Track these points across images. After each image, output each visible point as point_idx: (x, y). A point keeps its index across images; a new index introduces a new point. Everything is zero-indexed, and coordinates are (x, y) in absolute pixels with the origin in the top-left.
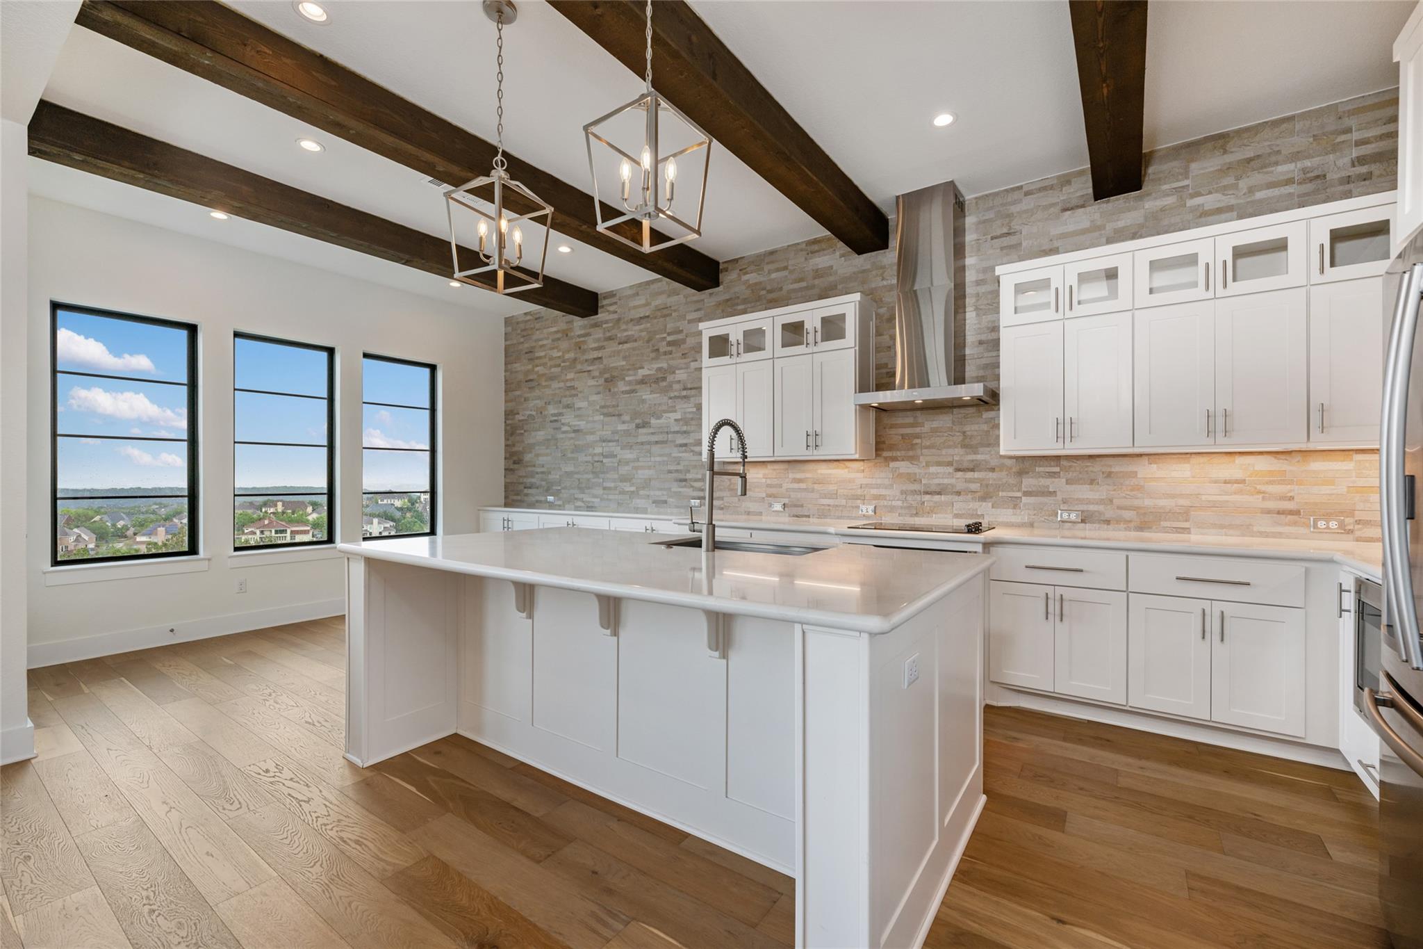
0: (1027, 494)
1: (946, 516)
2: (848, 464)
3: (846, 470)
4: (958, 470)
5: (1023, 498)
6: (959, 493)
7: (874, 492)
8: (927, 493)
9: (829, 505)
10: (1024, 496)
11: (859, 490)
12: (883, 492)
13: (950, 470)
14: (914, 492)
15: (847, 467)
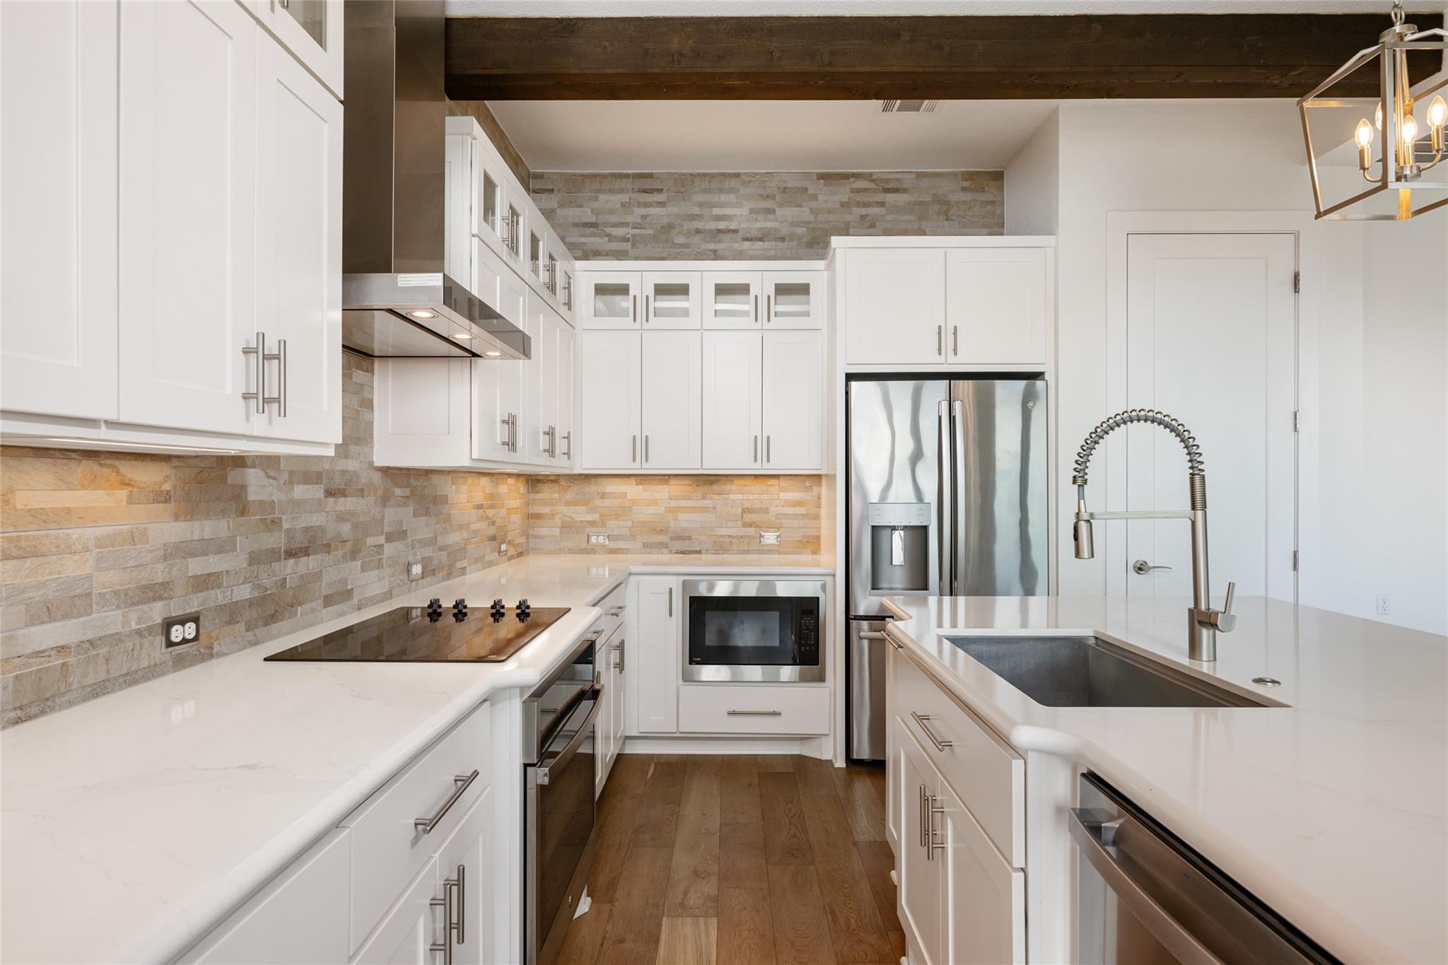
0: (390, 538)
1: (314, 604)
2: (129, 470)
3: (123, 494)
4: (329, 493)
5: (386, 546)
6: (327, 548)
7: (196, 566)
8: (290, 554)
9: (61, 649)
10: (386, 542)
11: (160, 566)
12: (215, 564)
13: (317, 492)
14: (273, 555)
15: (125, 484)
